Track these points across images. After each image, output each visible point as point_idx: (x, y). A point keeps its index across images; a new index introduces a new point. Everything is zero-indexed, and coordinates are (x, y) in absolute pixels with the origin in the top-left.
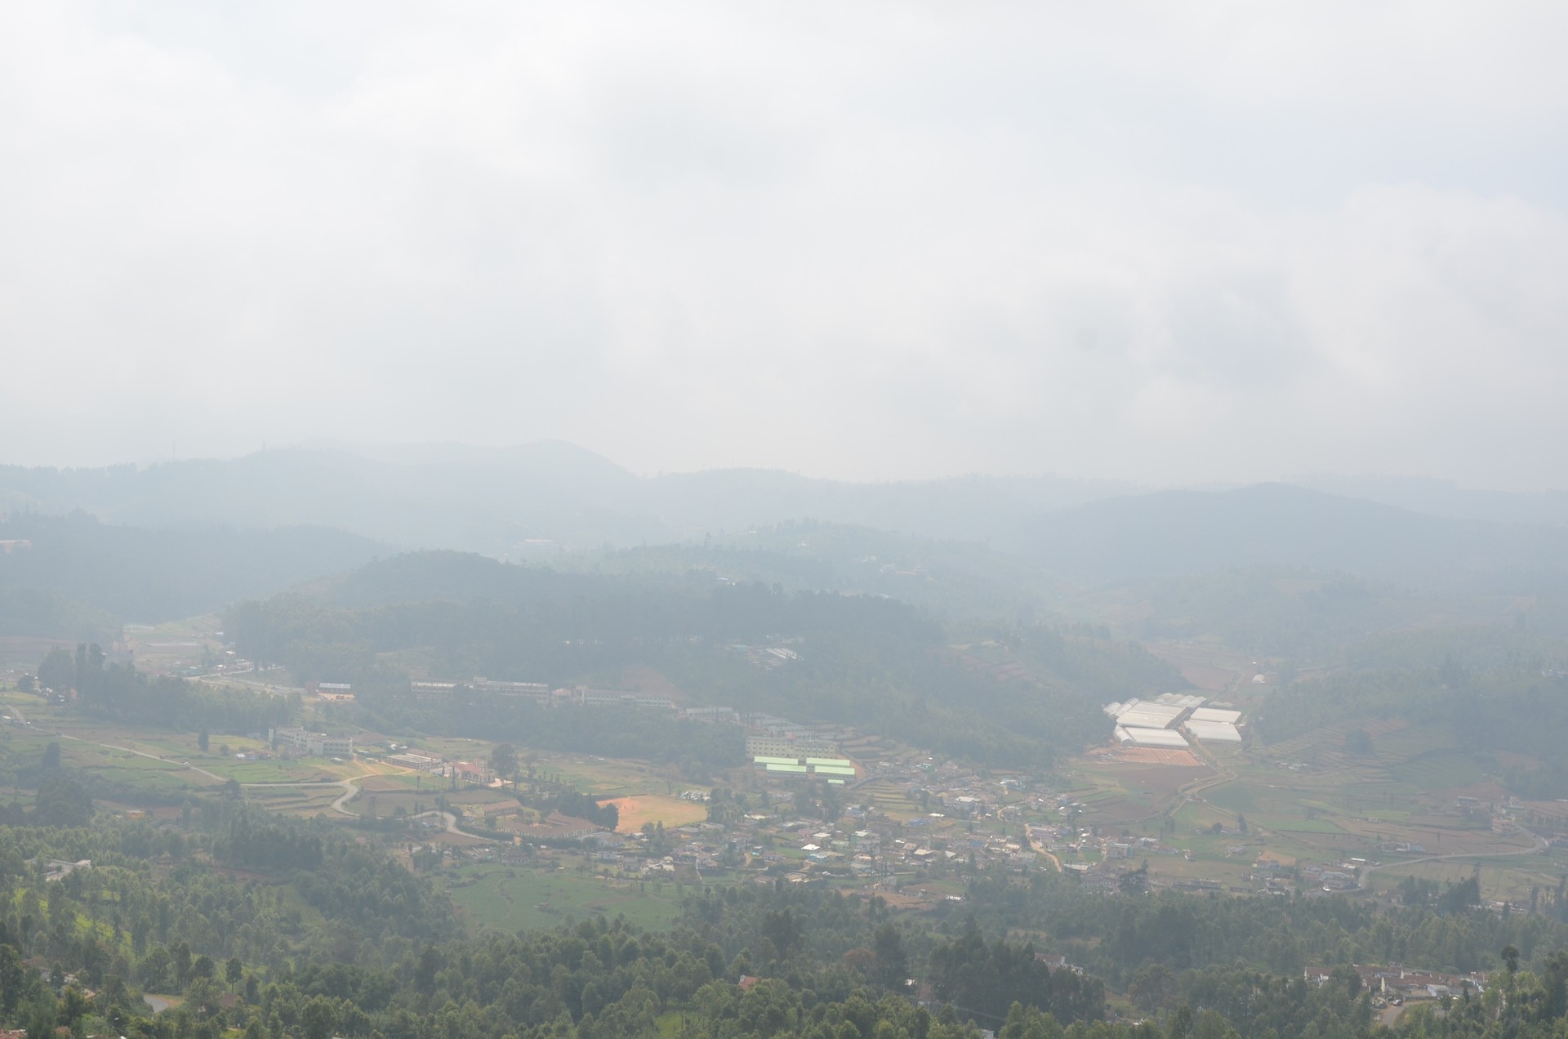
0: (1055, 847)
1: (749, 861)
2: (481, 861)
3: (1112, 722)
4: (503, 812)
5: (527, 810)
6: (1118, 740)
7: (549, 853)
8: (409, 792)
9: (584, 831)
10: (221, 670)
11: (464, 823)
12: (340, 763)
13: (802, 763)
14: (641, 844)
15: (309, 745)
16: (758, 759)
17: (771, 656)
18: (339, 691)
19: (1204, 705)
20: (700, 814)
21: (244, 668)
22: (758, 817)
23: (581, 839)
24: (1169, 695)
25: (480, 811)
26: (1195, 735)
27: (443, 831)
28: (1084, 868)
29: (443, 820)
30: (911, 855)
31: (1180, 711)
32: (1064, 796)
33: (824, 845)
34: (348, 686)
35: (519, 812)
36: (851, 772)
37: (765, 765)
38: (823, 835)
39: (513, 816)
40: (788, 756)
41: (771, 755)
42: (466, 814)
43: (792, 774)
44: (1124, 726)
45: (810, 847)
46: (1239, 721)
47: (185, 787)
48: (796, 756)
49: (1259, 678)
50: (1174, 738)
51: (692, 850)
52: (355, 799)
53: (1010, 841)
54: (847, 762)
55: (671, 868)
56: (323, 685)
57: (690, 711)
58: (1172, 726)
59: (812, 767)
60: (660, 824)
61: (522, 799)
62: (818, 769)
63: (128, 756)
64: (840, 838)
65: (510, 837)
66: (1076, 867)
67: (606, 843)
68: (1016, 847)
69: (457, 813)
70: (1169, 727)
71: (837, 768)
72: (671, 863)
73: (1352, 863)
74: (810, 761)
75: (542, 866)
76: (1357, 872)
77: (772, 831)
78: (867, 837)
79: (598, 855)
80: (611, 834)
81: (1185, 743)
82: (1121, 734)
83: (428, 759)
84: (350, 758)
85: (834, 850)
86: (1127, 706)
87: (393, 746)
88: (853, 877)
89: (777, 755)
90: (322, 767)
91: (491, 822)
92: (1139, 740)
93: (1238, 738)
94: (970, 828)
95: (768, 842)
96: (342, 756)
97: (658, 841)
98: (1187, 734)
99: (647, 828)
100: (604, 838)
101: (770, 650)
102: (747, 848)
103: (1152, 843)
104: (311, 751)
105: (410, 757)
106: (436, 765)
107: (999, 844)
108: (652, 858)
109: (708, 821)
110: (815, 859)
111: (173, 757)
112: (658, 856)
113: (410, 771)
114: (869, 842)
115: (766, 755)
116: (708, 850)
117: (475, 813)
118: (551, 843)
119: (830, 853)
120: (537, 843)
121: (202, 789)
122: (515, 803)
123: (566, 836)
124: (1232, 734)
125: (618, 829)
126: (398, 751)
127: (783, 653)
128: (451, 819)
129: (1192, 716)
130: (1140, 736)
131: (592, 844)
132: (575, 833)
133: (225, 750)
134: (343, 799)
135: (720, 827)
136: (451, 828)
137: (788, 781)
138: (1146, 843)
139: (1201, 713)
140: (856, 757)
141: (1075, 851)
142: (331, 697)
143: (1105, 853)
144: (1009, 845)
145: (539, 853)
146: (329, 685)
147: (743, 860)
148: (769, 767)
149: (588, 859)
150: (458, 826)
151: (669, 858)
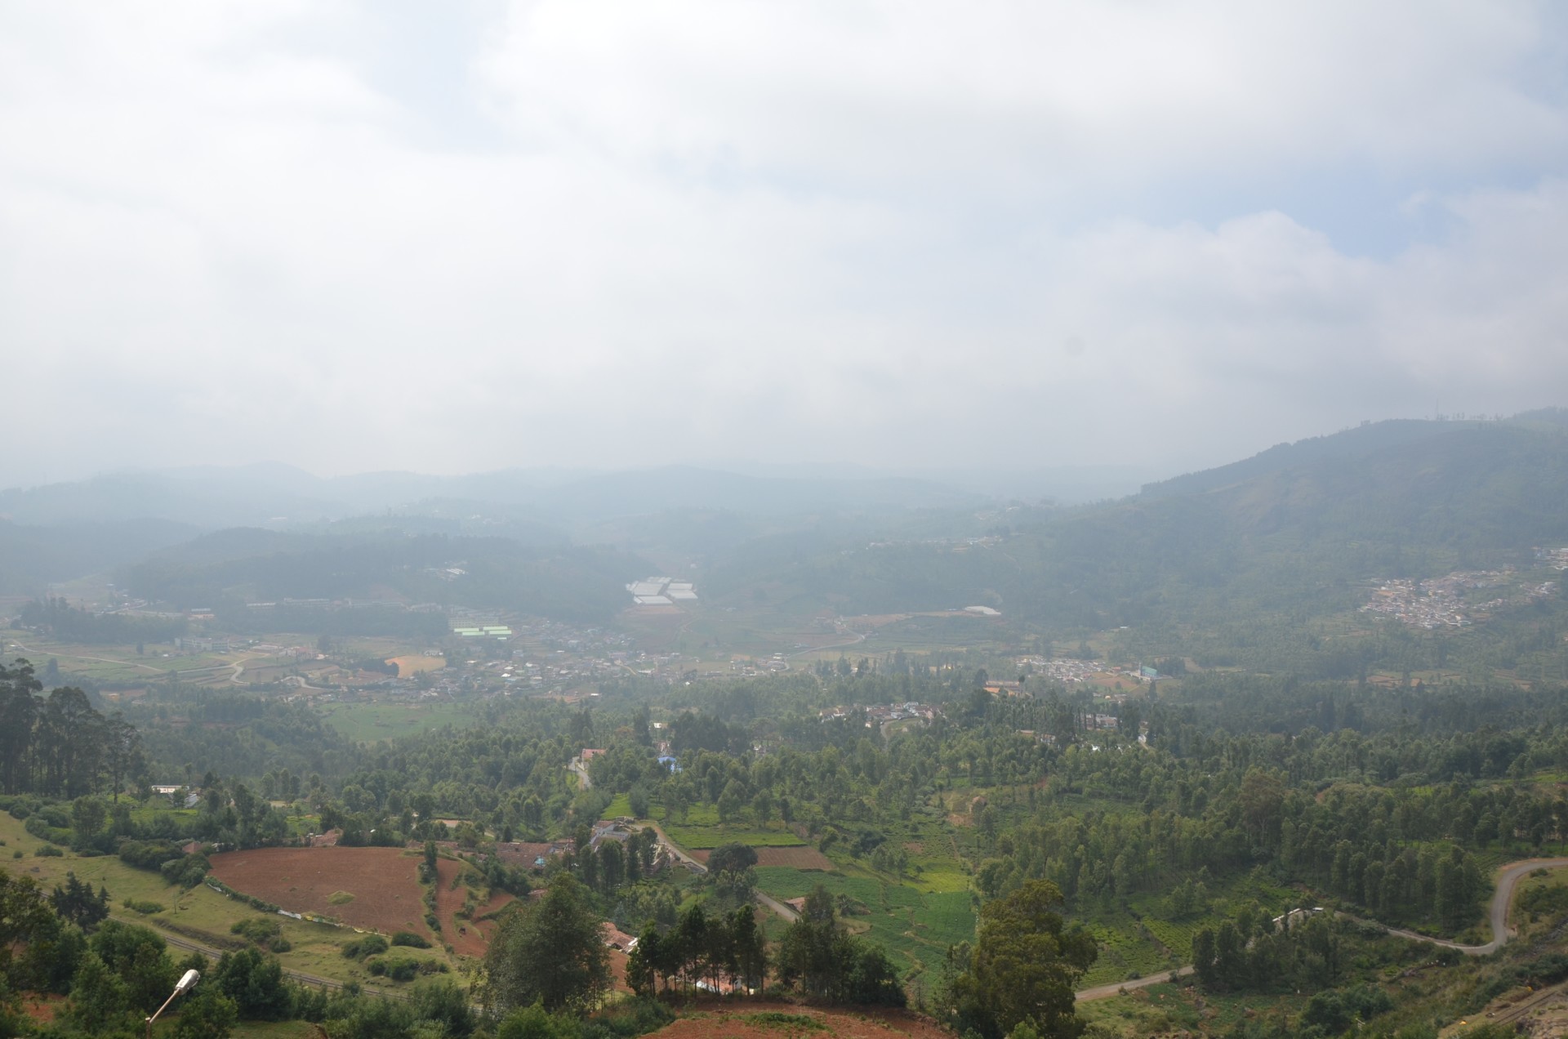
0: (628, 662)
1: (476, 686)
2: (328, 702)
3: (631, 595)
4: (331, 673)
5: (344, 670)
6: (636, 603)
7: (365, 693)
8: (272, 667)
9: (381, 680)
10: (127, 606)
11: (310, 682)
12: (225, 654)
13: (481, 630)
14: (415, 683)
15: (203, 645)
16: (456, 630)
17: (450, 573)
18: (204, 613)
19: (671, 581)
20: (442, 662)
21: (141, 604)
22: (472, 662)
23: (381, 683)
24: (652, 578)
25: (317, 674)
26: (674, 598)
27: (300, 687)
28: (649, 672)
29: (298, 682)
30: (558, 674)
31: (661, 585)
32: (622, 636)
33: (512, 673)
34: (209, 609)
35: (341, 672)
36: (510, 632)
37: (461, 633)
38: (509, 668)
39: (337, 675)
40: (472, 627)
41: (463, 627)
42: (310, 676)
43: (477, 636)
44: (637, 596)
45: (505, 675)
46: (693, 589)
47: (140, 677)
48: (476, 627)
49: (693, 566)
50: (663, 600)
51: (444, 683)
52: (243, 674)
53: (604, 662)
54: (506, 628)
55: (435, 694)
56: (193, 610)
57: (413, 607)
58: (661, 593)
59: (487, 632)
60: (422, 671)
61: (338, 664)
62: (491, 633)
63: (97, 662)
64: (519, 669)
65: (339, 687)
66: (646, 672)
67: (395, 684)
68: (608, 664)
69: (303, 676)
70: (658, 595)
71: (501, 631)
72: (435, 692)
73: (778, 656)
74: (485, 628)
75: (364, 701)
76: (783, 660)
77: (482, 668)
78: (532, 667)
79: (393, 692)
80: (396, 680)
81: (671, 602)
82: (637, 600)
83: (276, 647)
84: (229, 651)
85: (518, 675)
86: (634, 585)
87: (251, 641)
88: (533, 689)
89: (466, 627)
90: (216, 657)
91: (326, 679)
92: (647, 602)
93: (695, 597)
94: (581, 657)
95: (482, 674)
96: (223, 650)
97: (424, 680)
98: (669, 597)
99: (416, 674)
100: (393, 682)
101: (448, 570)
102: (474, 679)
103: (678, 656)
104: (205, 649)
105: (264, 646)
106: (281, 650)
107: (599, 664)
108: (423, 689)
109: (447, 666)
110: (510, 681)
111: (124, 660)
112: (426, 689)
113: (267, 655)
114: (534, 669)
115: (460, 627)
116: (453, 682)
117: (315, 675)
118: (364, 688)
119: (517, 678)
120: (357, 688)
121: (151, 677)
122: (337, 667)
123: (371, 682)
124: (692, 595)
125: (399, 676)
126: (254, 644)
127: (457, 571)
128: (302, 680)
129: (669, 587)
130: (648, 600)
131: (387, 686)
132: (376, 681)
133: (155, 653)
134: (236, 674)
135: (456, 669)
136: (304, 685)
137: (476, 640)
138: (675, 656)
139: (672, 585)
140: (510, 624)
141: (640, 663)
142: (201, 617)
143: (656, 663)
144: (605, 664)
145: (359, 694)
146: (197, 610)
147: (473, 686)
148: (464, 634)
149: (389, 695)
150: (307, 683)
151: (433, 689)
